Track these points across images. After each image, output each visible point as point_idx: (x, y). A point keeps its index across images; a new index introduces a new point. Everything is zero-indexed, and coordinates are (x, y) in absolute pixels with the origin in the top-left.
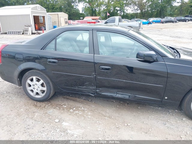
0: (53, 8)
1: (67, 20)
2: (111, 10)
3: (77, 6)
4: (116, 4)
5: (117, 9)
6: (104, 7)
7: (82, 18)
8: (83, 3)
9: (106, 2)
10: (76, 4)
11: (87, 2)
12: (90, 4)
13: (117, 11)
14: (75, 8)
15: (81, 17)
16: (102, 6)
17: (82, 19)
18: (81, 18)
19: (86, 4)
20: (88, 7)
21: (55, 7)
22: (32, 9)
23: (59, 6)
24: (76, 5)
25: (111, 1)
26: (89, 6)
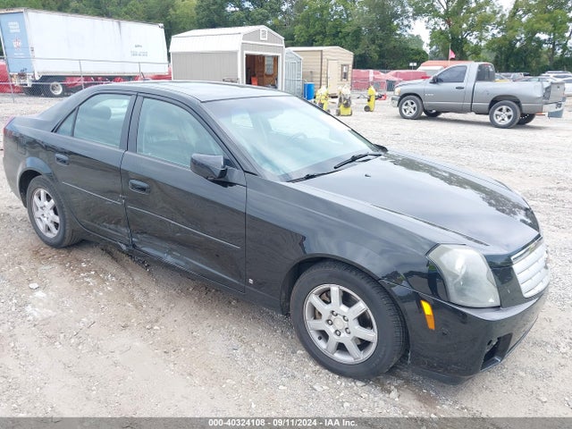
0: (336, 35)
1: (350, 69)
2: (519, 40)
3: (407, 29)
4: (537, 22)
5: (538, 38)
6: (495, 32)
7: (415, 64)
8: (426, 19)
9: (504, 15)
10: (406, 22)
11: (440, 17)
12: (448, 22)
13: (540, 42)
14: (400, 35)
15: (413, 61)
16: (490, 27)
17: (415, 68)
18: (411, 64)
19: (436, 23)
20: (442, 32)
21: (343, 30)
22: (246, 36)
23: (355, 28)
24: (406, 26)
25: (521, 12)
26: (443, 28)
